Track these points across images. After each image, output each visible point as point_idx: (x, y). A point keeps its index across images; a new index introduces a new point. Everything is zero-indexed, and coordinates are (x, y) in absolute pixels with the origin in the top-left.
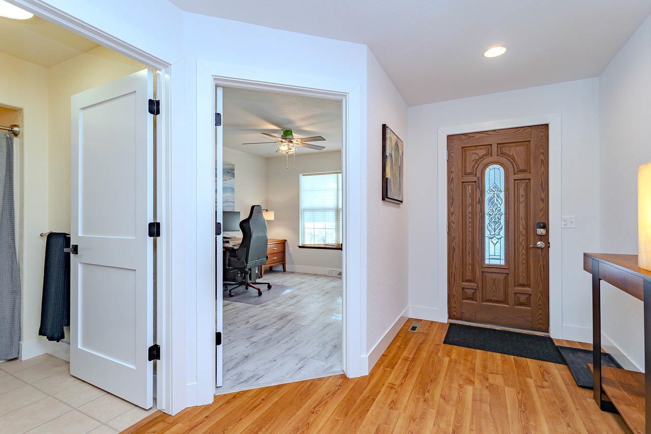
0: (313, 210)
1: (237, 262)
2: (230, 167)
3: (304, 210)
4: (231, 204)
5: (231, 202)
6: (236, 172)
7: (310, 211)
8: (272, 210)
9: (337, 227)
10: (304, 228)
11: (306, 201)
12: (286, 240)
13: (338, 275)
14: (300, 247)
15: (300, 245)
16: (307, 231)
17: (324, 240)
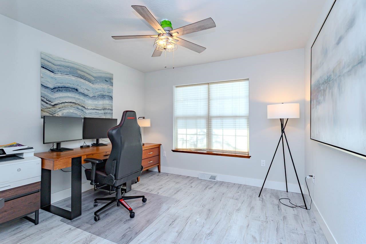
0: (186, 118)
1: (105, 177)
2: (108, 76)
3: (178, 118)
4: (109, 111)
5: (109, 109)
6: (114, 81)
7: (183, 119)
8: (148, 118)
9: (208, 133)
10: (177, 134)
11: (180, 110)
12: (160, 145)
13: (210, 179)
14: (173, 151)
15: (174, 149)
16: (179, 137)
17: (196, 145)
